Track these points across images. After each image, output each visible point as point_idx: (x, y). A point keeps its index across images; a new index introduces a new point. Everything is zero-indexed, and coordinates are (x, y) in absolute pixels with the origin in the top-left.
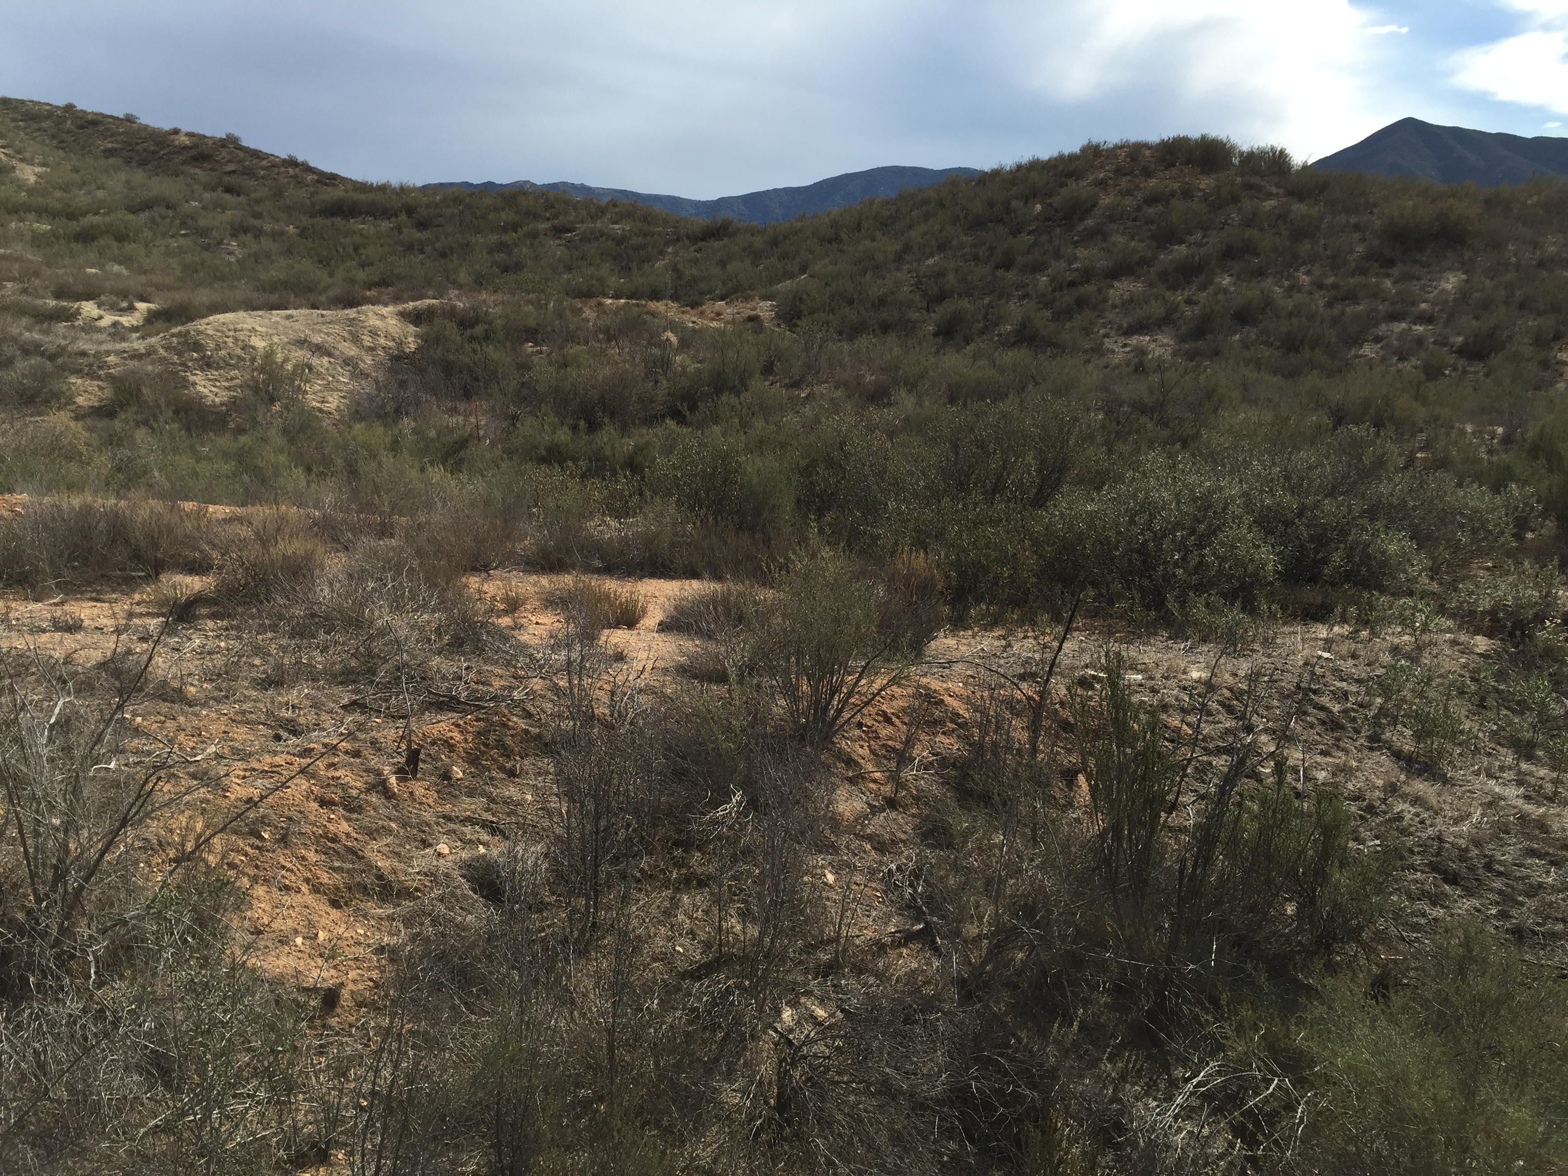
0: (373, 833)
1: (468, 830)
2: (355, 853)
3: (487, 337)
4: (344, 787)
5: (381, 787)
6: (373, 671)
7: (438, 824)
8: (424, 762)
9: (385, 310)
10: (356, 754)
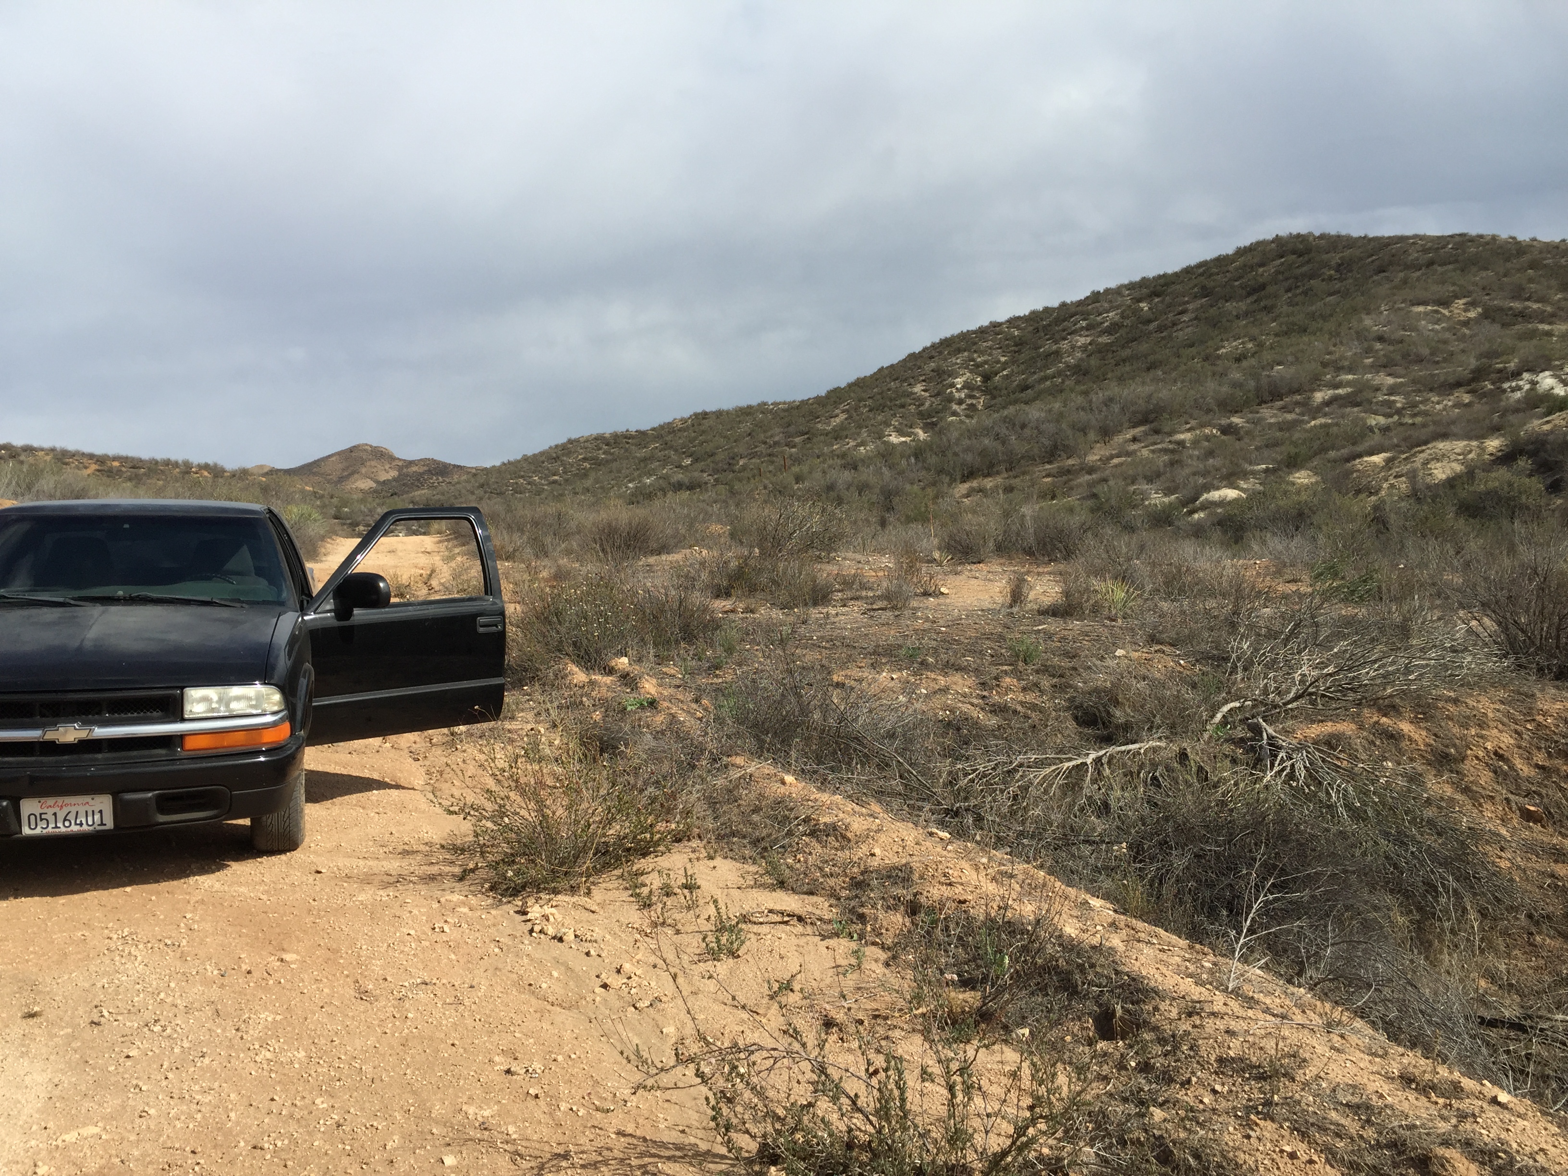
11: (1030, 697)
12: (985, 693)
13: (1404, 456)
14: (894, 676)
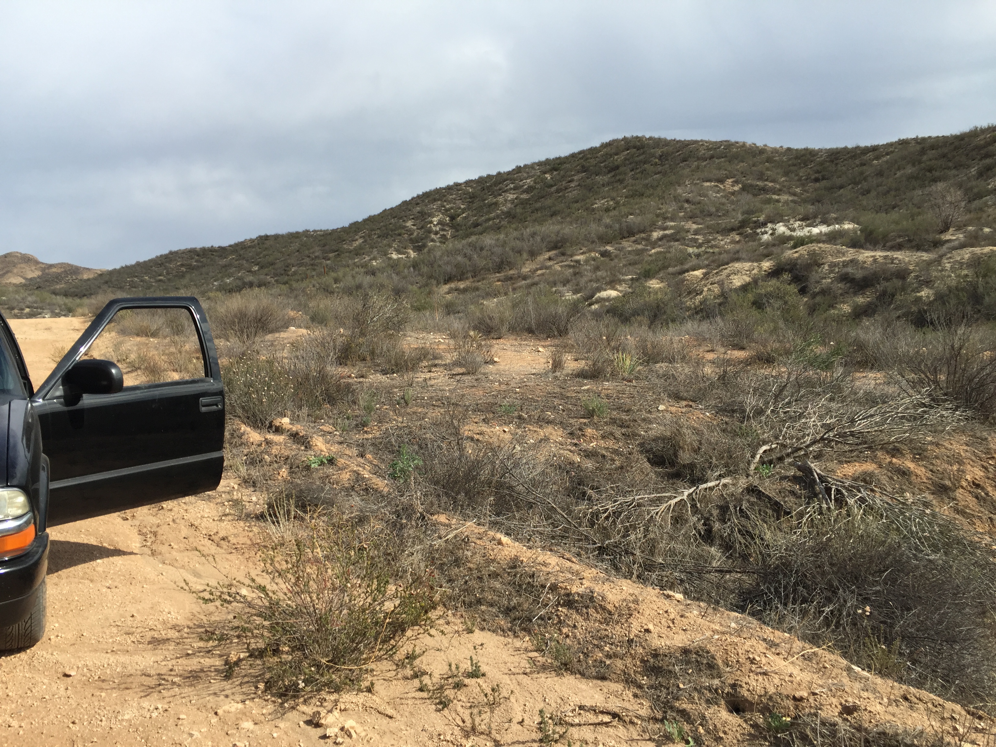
11: (610, 443)
12: (575, 441)
13: (715, 271)
14: (506, 430)
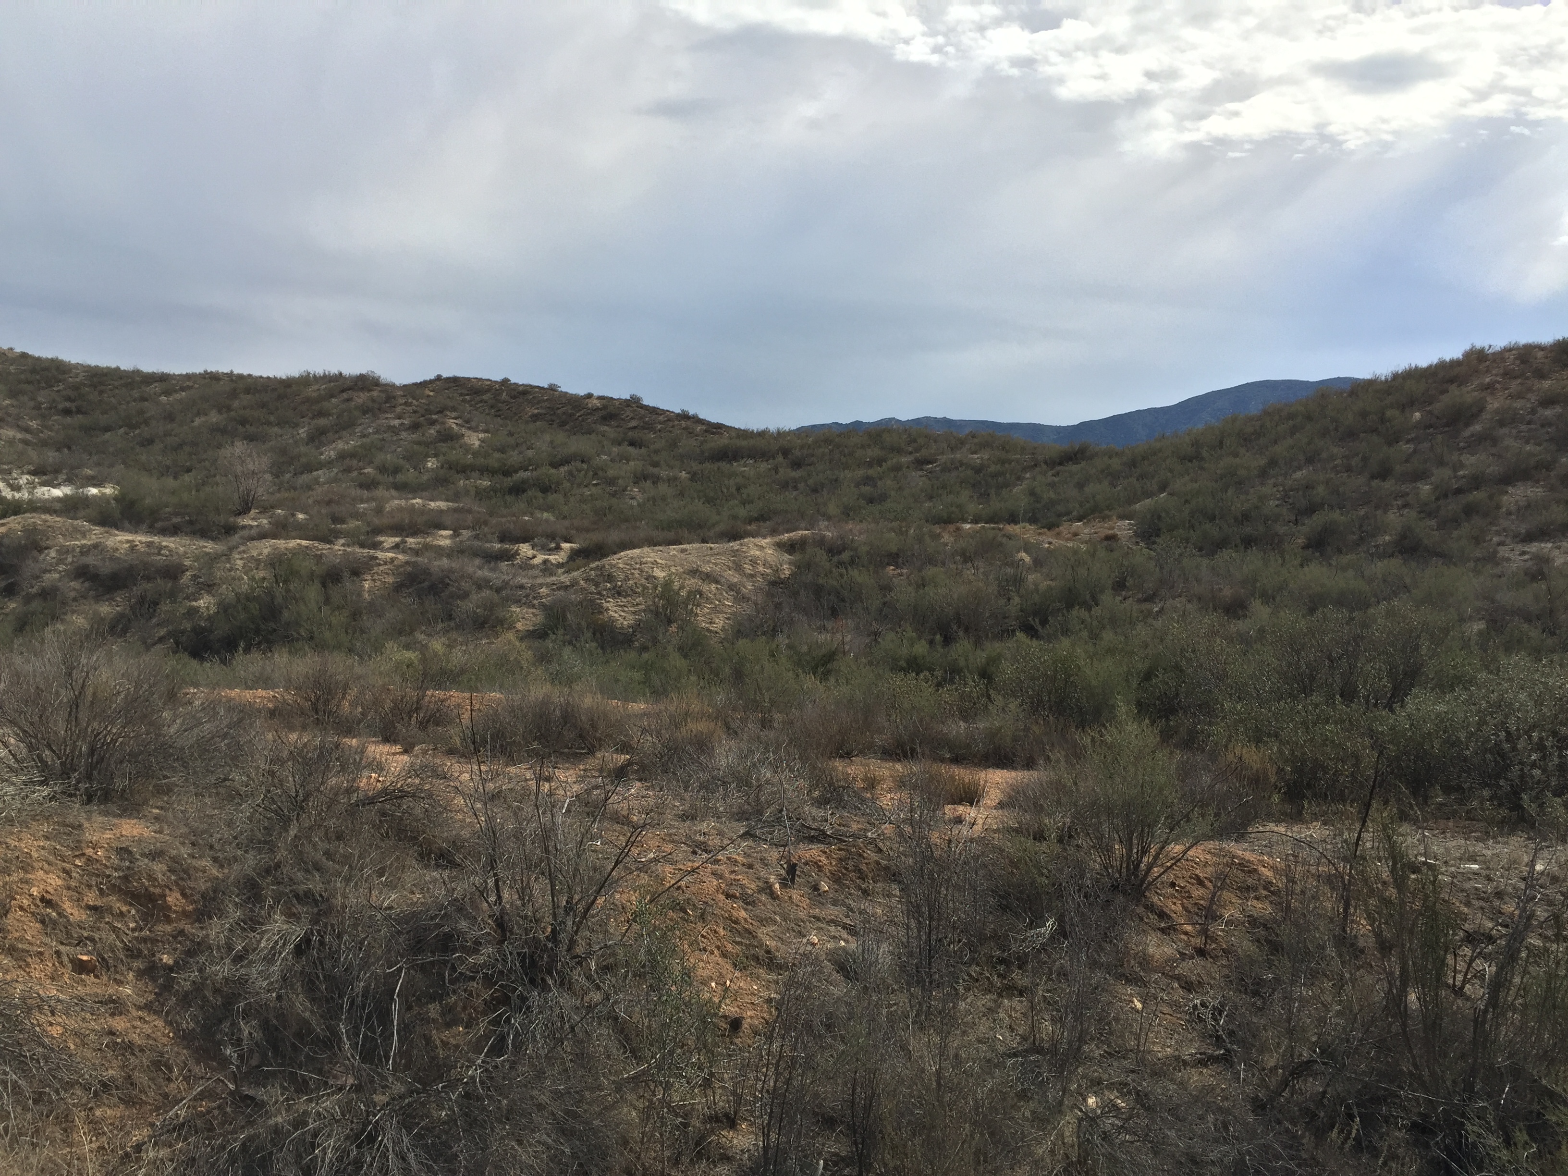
0: (763, 921)
1: (832, 929)
2: (750, 933)
3: (852, 562)
4: (743, 887)
5: (768, 888)
6: (760, 813)
7: (810, 922)
8: (799, 877)
9: (764, 542)
10: (750, 866)
